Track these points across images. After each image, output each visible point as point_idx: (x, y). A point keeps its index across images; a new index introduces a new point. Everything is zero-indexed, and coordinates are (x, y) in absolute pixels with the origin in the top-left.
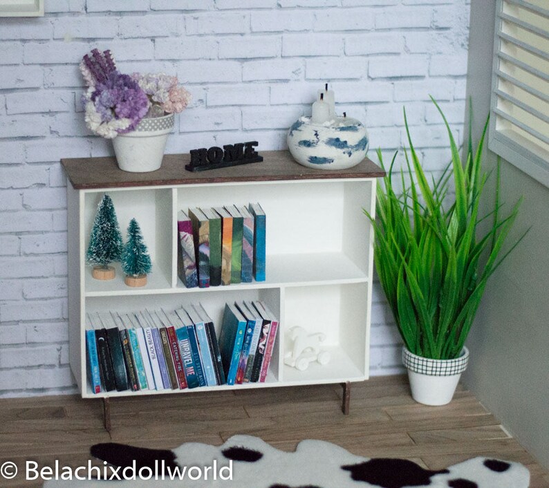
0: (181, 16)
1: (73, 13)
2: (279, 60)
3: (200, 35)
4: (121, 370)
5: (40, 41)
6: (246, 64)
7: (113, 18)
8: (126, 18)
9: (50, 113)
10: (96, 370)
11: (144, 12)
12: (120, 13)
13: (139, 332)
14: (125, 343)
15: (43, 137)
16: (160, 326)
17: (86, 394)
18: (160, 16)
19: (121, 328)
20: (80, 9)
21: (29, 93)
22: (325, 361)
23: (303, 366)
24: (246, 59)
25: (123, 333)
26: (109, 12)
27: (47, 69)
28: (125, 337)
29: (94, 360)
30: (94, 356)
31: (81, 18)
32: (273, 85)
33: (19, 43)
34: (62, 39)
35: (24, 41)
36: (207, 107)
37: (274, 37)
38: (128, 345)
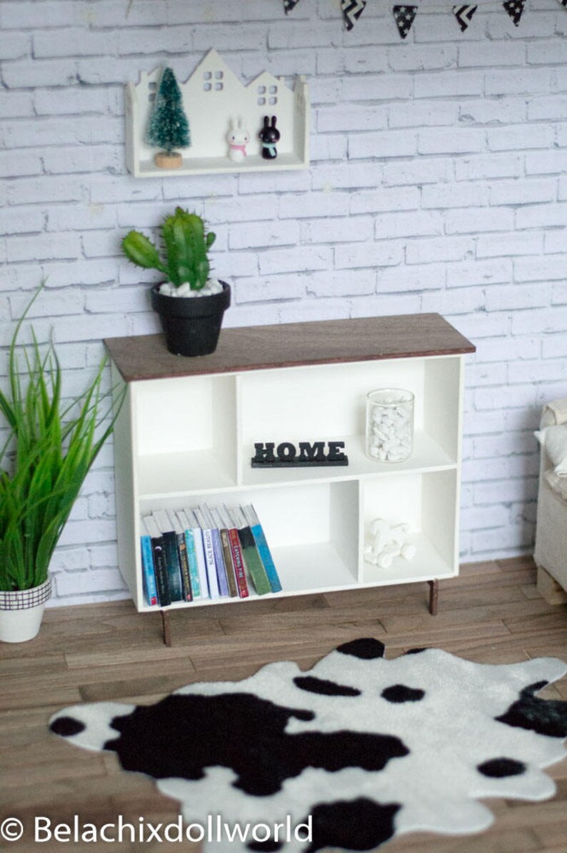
0: (450, 160)
1: (334, 161)
2: (555, 205)
3: (471, 180)
4: (176, 579)
5: (298, 192)
6: (519, 210)
7: (378, 164)
8: (391, 164)
9: (307, 272)
10: (151, 579)
11: (411, 157)
12: (384, 159)
13: (196, 533)
14: (181, 548)
15: (299, 299)
16: (221, 527)
17: (142, 607)
18: (427, 161)
19: (179, 531)
20: (341, 155)
21: (285, 251)
22: (410, 554)
23: (386, 562)
24: (520, 205)
25: (181, 537)
26: (373, 159)
27: (304, 223)
28: (182, 542)
29: (149, 568)
30: (150, 564)
31: (342, 165)
32: (547, 232)
33: (274, 196)
34: (321, 190)
35: (280, 193)
36: (477, 259)
37: (550, 180)
38: (185, 550)
